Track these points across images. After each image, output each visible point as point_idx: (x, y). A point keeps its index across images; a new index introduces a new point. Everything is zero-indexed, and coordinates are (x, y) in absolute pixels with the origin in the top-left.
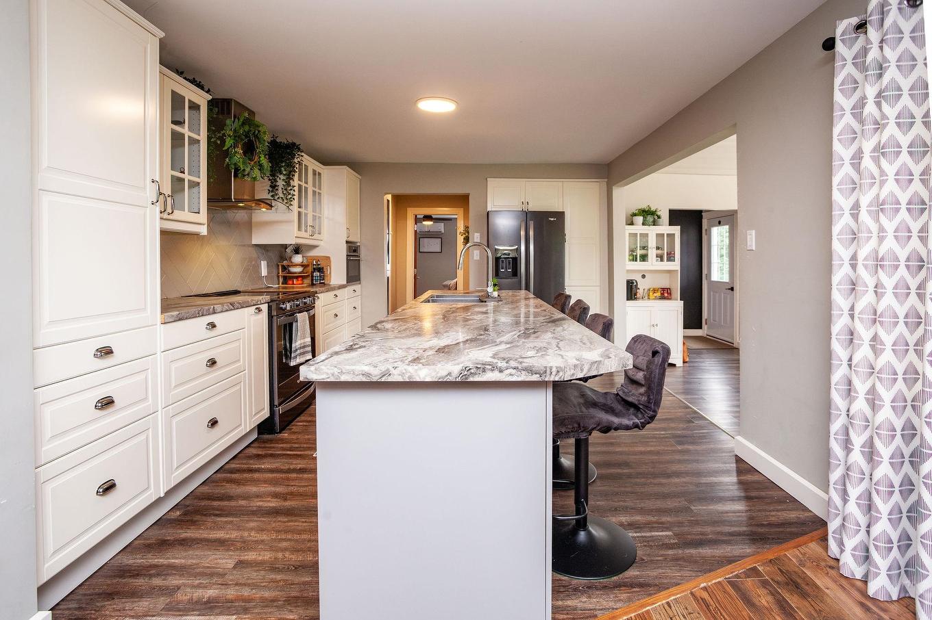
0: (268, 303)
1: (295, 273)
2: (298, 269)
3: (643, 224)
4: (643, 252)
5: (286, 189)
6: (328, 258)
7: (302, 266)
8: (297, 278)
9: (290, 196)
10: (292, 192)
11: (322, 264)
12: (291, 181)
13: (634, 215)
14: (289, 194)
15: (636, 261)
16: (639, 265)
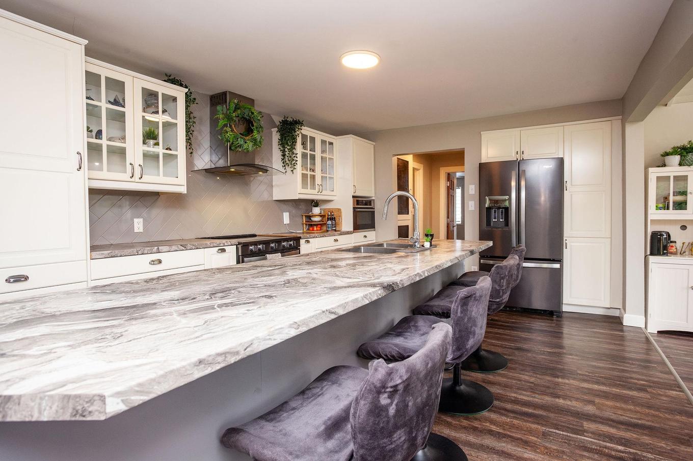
0: (236, 245)
1: (315, 222)
2: (317, 219)
3: (680, 165)
4: (679, 198)
5: (291, 157)
6: (339, 210)
7: (321, 216)
8: (317, 225)
9: (294, 162)
10: (295, 158)
11: (336, 214)
12: (294, 150)
13: (667, 154)
14: (293, 160)
15: (668, 209)
16: (673, 214)
